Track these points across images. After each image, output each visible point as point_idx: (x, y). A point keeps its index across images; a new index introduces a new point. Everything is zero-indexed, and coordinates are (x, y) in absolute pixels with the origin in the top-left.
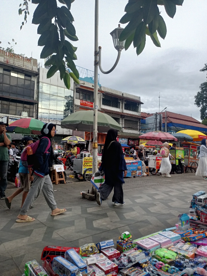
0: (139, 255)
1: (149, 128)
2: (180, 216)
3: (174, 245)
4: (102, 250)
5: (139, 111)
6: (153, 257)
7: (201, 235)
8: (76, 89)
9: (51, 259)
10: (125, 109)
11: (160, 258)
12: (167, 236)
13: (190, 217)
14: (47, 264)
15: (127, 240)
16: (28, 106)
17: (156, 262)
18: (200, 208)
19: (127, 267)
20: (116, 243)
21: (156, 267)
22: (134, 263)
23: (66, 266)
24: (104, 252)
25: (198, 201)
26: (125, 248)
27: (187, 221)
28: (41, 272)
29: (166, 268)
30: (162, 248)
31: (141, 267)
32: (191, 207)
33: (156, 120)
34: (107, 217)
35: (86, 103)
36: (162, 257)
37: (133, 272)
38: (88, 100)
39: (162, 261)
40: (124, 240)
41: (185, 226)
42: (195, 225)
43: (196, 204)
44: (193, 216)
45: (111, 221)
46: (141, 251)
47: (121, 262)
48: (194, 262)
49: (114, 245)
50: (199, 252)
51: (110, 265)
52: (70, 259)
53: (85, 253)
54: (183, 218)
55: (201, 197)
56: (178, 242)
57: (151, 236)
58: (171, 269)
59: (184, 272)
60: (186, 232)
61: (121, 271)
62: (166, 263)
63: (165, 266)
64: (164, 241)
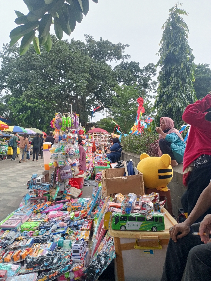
17: (26, 232)
18: (38, 187)
19: (9, 244)
25: (37, 182)
27: (29, 199)
30: (23, 223)
32: (28, 188)
36: (29, 228)
37: (20, 243)
41: (28, 204)
42: (35, 201)
43: (34, 185)
44: (32, 194)
46: (8, 231)
50: (51, 216)
54: (27, 198)
55: (39, 178)
56: (31, 216)
57: (9, 218)
58: (42, 231)
59: (52, 229)
60: (33, 207)
61: (6, 248)
62: (34, 231)
63: (36, 232)
64: (23, 217)
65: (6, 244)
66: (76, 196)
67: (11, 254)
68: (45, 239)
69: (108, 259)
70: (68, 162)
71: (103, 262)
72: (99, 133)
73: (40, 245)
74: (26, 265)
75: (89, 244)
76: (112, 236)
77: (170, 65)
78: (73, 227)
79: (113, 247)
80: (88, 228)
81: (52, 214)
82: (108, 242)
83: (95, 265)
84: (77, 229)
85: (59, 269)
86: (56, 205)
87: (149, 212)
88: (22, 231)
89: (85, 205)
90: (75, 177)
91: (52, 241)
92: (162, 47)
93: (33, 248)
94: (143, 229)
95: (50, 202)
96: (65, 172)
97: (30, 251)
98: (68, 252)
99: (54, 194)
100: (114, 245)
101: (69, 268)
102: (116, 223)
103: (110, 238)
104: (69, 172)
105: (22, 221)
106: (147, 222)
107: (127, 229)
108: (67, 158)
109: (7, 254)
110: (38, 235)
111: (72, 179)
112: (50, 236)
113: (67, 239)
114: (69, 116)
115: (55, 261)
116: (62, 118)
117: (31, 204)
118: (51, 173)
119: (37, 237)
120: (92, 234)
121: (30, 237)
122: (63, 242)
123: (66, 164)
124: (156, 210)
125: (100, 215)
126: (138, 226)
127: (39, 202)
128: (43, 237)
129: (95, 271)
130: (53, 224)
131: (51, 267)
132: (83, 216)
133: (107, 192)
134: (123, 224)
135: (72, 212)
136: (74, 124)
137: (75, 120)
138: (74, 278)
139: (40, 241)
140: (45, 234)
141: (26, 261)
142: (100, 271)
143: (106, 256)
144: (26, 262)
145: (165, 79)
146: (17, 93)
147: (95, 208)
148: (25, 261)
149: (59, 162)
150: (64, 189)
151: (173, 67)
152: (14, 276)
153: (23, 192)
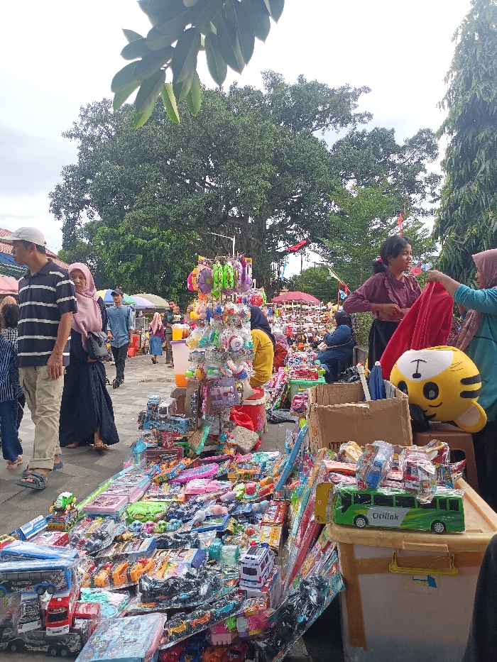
0: (107, 525)
2: (134, 445)
11: (143, 517)
12: (129, 483)
13: (147, 444)
15: (69, 506)
17: (139, 525)
25: (160, 413)
26: (68, 524)
27: (143, 452)
29: (163, 527)
30: (131, 504)
32: (141, 428)
36: (146, 514)
37: (125, 547)
39: (150, 520)
40: (64, 510)
41: (141, 462)
42: (154, 456)
43: (152, 419)
44: (150, 441)
46: (101, 519)
54: (139, 449)
55: (164, 405)
56: (148, 488)
57: (102, 491)
58: (173, 523)
59: (195, 518)
60: (152, 469)
61: (97, 557)
62: (156, 521)
63: (160, 525)
64: (131, 490)
65: (97, 547)
66: (247, 446)
67: (108, 569)
68: (179, 540)
69: (326, 593)
70: (228, 368)
71: (313, 599)
72: (299, 303)
73: (169, 552)
74: (140, 594)
75: (279, 558)
76: (335, 541)
77: (473, 130)
78: (242, 517)
79: (336, 564)
80: (277, 521)
81: (193, 487)
82: (324, 553)
83: (295, 604)
84: (253, 522)
85: (212, 608)
86: (204, 467)
87: (424, 485)
88: (129, 521)
89: (267, 468)
90: (244, 404)
91: (196, 545)
92: (454, 88)
93: (155, 560)
94: (409, 526)
95: (189, 459)
96: (222, 392)
97: (148, 566)
98: (231, 571)
99: (198, 441)
100: (340, 562)
101: (237, 607)
102: (344, 510)
103: (329, 543)
104: (231, 392)
105: (129, 499)
106: (419, 509)
107: (371, 524)
108: (225, 359)
109: (101, 568)
110: (165, 530)
111: (237, 408)
112: (191, 534)
113: (230, 543)
114: (230, 264)
115: (204, 590)
116: (212, 268)
117: (148, 462)
118: (192, 393)
119: (162, 536)
120: (285, 535)
121: (147, 535)
122: (220, 549)
123: (224, 374)
124: (442, 484)
125: (305, 492)
126: (396, 517)
127: (165, 459)
128: (176, 537)
129: (295, 617)
130: (197, 509)
131: (195, 603)
132: (263, 493)
133: (322, 438)
134: (361, 512)
135: (239, 483)
136: (240, 280)
137: (244, 271)
138: (248, 631)
139: (170, 544)
140: (179, 531)
141: (141, 586)
142: (307, 619)
143: (321, 586)
144: (142, 591)
145: (462, 165)
146: (111, 215)
147: (292, 475)
148: (138, 586)
149: (209, 368)
150: (220, 430)
151: (482, 135)
152: (115, 617)
153: (130, 436)
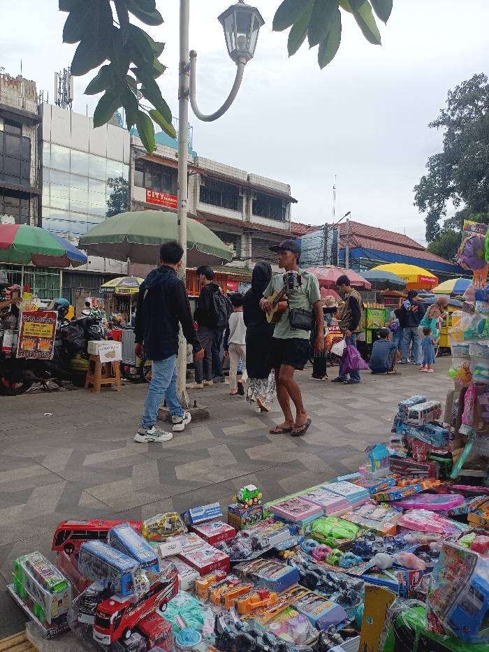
0: (277, 534)
1: (309, 260)
2: (369, 449)
3: (354, 510)
4: (194, 527)
5: (287, 219)
6: (308, 535)
7: (412, 488)
8: (137, 160)
9: (76, 549)
10: (254, 213)
11: (322, 537)
12: (339, 492)
13: (392, 452)
14: (66, 559)
15: (251, 501)
16: (15, 201)
17: (312, 545)
18: (414, 432)
19: (249, 559)
20: (227, 510)
21: (313, 556)
22: (265, 550)
23: (110, 561)
24: (199, 529)
25: (410, 418)
26: (246, 520)
27: (385, 459)
28: (53, 577)
29: (336, 557)
31: (281, 559)
32: (394, 431)
33: (326, 241)
34: (209, 456)
35: (159, 196)
36: (326, 535)
37: (263, 567)
38: (165, 191)
39: (327, 544)
40: (243, 504)
41: (380, 471)
42: (401, 468)
43: (404, 423)
44: (398, 449)
45: (217, 466)
46: (281, 524)
47: (237, 550)
48: (394, 541)
49: (221, 515)
50: (406, 523)
51: (212, 556)
52: (119, 545)
53: (155, 534)
54: (377, 455)
55: (416, 407)
57: (305, 493)
58: (348, 558)
61: (235, 567)
63: (332, 554)
64: (332, 502)
67: (231, 586)
73: (306, 594)
81: (410, 519)
93: (283, 597)
95: (439, 481)
97: (268, 601)
105: (325, 511)
110: (338, 564)
128: (328, 575)
130: (388, 550)
139: (319, 583)
149: (476, 368)
